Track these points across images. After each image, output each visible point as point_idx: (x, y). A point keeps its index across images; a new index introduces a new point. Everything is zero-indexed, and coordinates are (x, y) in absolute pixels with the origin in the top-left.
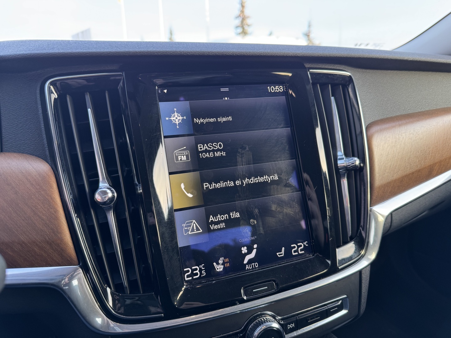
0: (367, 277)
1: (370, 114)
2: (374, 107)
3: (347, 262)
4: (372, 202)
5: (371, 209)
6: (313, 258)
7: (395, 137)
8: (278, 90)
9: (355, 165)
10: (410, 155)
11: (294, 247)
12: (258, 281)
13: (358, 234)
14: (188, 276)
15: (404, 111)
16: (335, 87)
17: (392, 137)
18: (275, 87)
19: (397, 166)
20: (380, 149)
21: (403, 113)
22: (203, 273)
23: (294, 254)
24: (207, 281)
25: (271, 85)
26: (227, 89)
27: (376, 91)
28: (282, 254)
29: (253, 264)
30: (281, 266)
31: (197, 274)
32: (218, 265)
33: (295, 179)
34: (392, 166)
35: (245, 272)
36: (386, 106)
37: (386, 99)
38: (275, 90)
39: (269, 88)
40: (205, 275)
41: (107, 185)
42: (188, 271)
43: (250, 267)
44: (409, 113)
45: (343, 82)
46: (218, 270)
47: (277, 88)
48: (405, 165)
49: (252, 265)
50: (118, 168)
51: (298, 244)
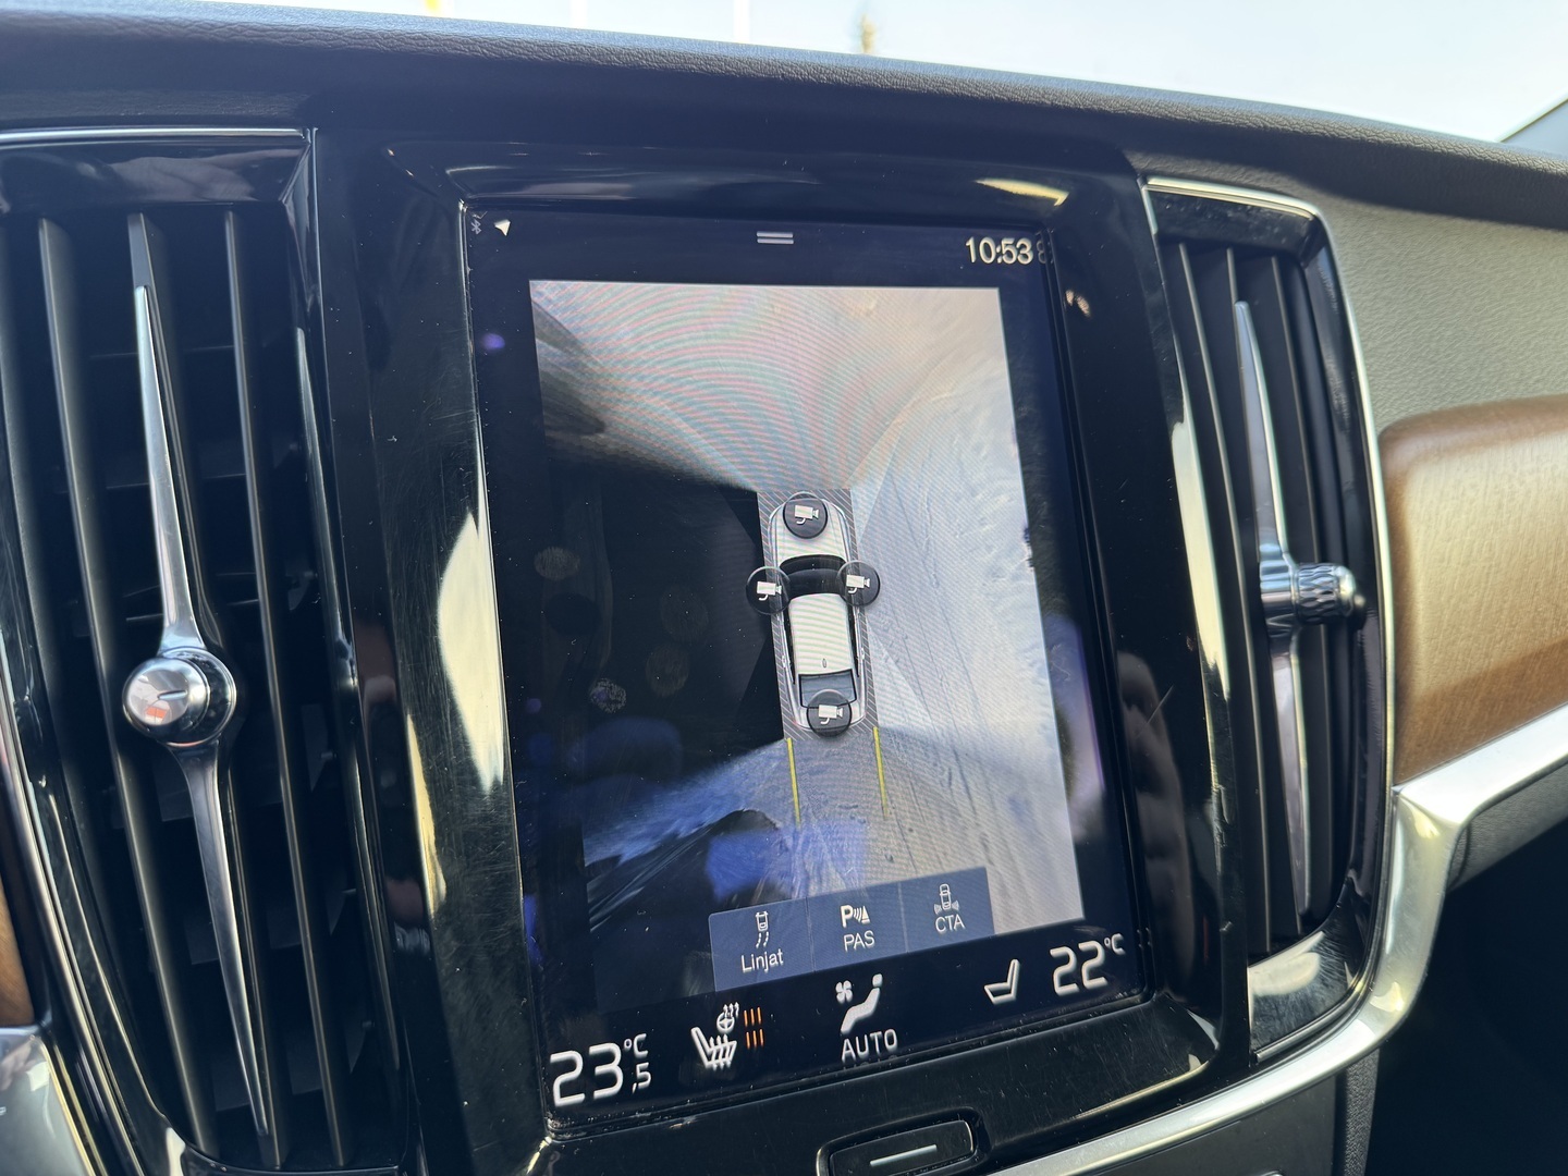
0: (1369, 1090)
1: (1390, 390)
2: (1405, 358)
3: (1291, 1031)
4: (1402, 765)
5: (1396, 793)
6: (1147, 1011)
7: (1496, 487)
8: (1009, 254)
9: (1339, 601)
10: (1555, 568)
11: (1064, 960)
12: (894, 1118)
13: (1339, 901)
14: (567, 1090)
15: (1521, 387)
16: (1251, 259)
17: (1487, 486)
18: (998, 243)
19: (1505, 612)
20: (1437, 532)
21: (1518, 395)
22: (639, 1074)
23: (1060, 990)
24: (657, 1116)
25: (980, 231)
26: (784, 238)
27: (1411, 296)
28: (1008, 991)
29: (875, 1035)
30: (1004, 1048)
31: (609, 1080)
32: (712, 1040)
33: (1076, 651)
34: (1483, 609)
35: (836, 1073)
36: (1451, 361)
37: (1449, 333)
38: (999, 254)
39: (970, 243)
40: (648, 1082)
41: (196, 644)
42: (569, 1066)
43: (863, 1049)
44: (1539, 394)
45: (1284, 241)
46: (713, 1063)
47: (1008, 249)
48: (1536, 610)
49: (872, 1043)
50: (253, 570)
51: (1083, 946)
